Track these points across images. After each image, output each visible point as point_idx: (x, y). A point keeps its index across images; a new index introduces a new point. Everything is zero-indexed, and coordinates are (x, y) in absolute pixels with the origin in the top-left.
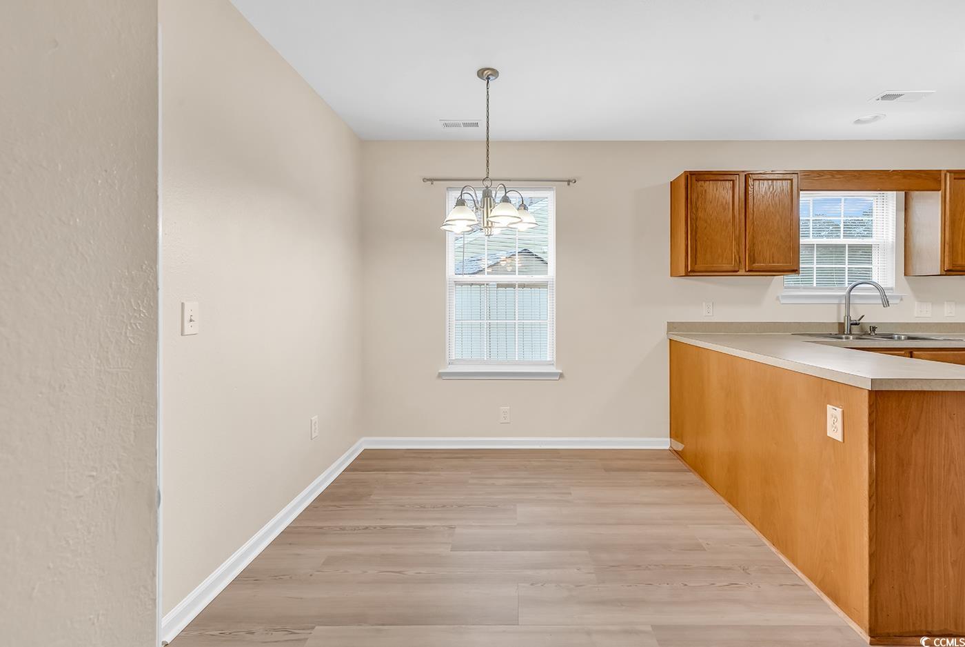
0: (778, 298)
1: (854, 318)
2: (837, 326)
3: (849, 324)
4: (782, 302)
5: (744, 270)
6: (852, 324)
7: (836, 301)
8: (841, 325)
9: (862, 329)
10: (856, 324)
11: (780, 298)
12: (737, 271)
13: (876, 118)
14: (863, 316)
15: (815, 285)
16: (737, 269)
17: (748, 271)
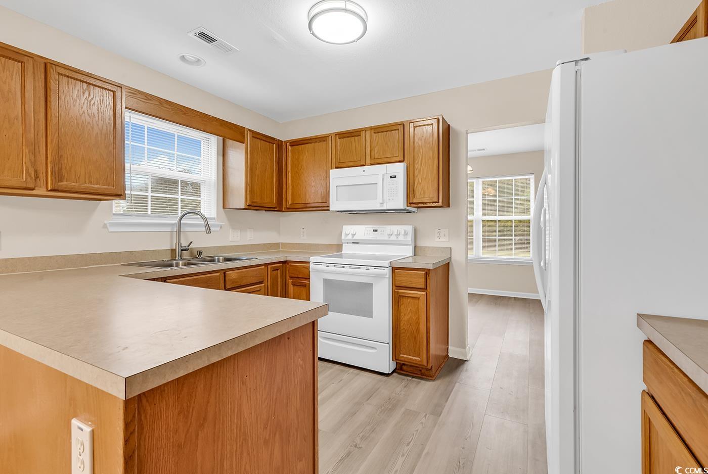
0: (104, 225)
1: (184, 244)
3: (180, 251)
4: (111, 230)
5: (45, 189)
6: (182, 250)
7: (169, 229)
8: (173, 251)
9: (192, 254)
10: (186, 250)
11: (108, 225)
12: (33, 189)
14: (191, 242)
15: (149, 213)
16: (32, 186)
17: (52, 190)
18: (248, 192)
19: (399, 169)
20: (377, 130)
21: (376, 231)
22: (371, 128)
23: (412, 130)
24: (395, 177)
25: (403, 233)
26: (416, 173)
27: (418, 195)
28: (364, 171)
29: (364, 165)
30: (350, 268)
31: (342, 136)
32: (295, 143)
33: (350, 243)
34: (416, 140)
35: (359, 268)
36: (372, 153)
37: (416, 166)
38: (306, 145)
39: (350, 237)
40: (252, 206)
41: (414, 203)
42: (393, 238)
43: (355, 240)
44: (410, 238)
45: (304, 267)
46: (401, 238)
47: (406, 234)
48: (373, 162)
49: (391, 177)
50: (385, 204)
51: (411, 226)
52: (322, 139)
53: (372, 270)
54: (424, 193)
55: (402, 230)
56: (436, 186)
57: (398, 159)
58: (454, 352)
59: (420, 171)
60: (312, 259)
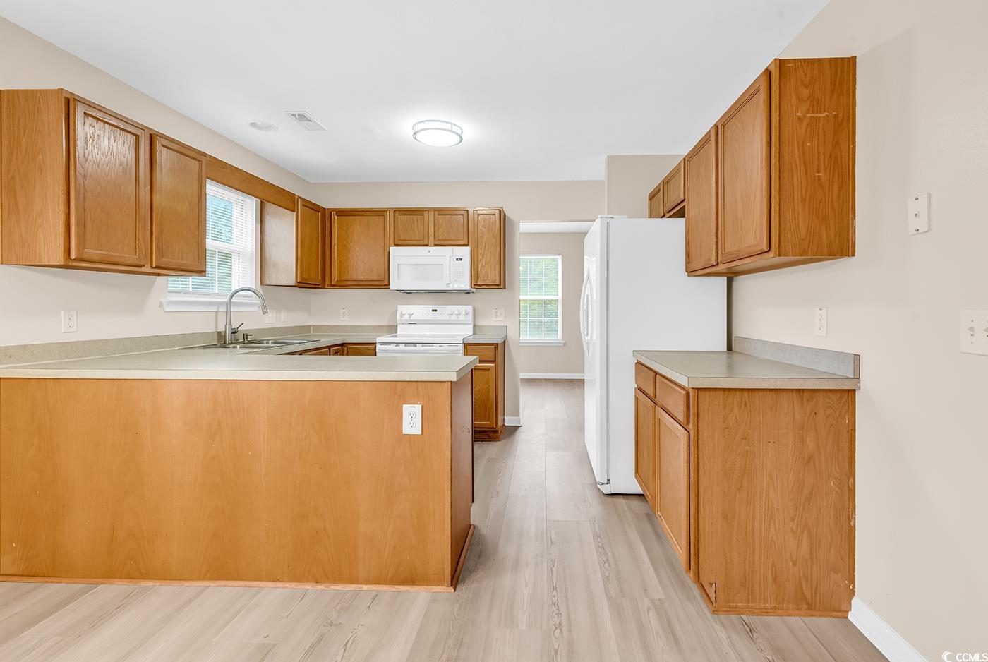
0: (161, 305)
1: (235, 325)
2: (216, 336)
3: (230, 333)
4: (166, 310)
5: (149, 266)
6: (233, 333)
7: (215, 309)
8: (222, 334)
10: (236, 332)
11: (164, 304)
12: (140, 266)
13: (268, 127)
14: (241, 324)
15: (191, 290)
16: (141, 263)
17: (157, 267)
18: (299, 267)
19: (465, 252)
20: (441, 212)
21: (436, 310)
22: (435, 210)
23: (476, 217)
24: (461, 259)
25: (464, 312)
26: (480, 257)
27: (481, 277)
28: (429, 251)
29: (427, 245)
30: (423, 346)
31: (402, 213)
32: (342, 213)
33: (406, 324)
34: (480, 227)
35: (433, 346)
36: (436, 234)
37: (480, 251)
38: (356, 217)
39: (406, 317)
40: (303, 284)
41: (477, 283)
42: (454, 317)
43: (412, 320)
44: (470, 317)
45: (367, 349)
46: (462, 317)
47: (467, 314)
48: (436, 243)
49: (457, 260)
50: (451, 285)
51: (471, 307)
52: (380, 213)
53: (446, 347)
54: (488, 276)
55: (462, 311)
56: (498, 269)
57: (463, 243)
58: (509, 421)
59: (483, 255)
60: (379, 340)
